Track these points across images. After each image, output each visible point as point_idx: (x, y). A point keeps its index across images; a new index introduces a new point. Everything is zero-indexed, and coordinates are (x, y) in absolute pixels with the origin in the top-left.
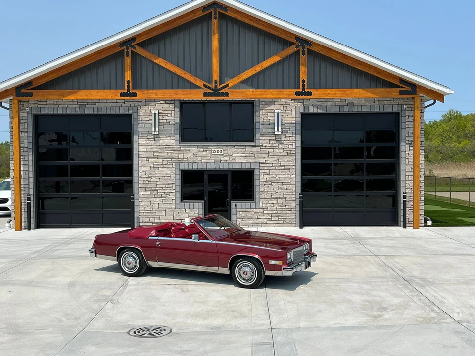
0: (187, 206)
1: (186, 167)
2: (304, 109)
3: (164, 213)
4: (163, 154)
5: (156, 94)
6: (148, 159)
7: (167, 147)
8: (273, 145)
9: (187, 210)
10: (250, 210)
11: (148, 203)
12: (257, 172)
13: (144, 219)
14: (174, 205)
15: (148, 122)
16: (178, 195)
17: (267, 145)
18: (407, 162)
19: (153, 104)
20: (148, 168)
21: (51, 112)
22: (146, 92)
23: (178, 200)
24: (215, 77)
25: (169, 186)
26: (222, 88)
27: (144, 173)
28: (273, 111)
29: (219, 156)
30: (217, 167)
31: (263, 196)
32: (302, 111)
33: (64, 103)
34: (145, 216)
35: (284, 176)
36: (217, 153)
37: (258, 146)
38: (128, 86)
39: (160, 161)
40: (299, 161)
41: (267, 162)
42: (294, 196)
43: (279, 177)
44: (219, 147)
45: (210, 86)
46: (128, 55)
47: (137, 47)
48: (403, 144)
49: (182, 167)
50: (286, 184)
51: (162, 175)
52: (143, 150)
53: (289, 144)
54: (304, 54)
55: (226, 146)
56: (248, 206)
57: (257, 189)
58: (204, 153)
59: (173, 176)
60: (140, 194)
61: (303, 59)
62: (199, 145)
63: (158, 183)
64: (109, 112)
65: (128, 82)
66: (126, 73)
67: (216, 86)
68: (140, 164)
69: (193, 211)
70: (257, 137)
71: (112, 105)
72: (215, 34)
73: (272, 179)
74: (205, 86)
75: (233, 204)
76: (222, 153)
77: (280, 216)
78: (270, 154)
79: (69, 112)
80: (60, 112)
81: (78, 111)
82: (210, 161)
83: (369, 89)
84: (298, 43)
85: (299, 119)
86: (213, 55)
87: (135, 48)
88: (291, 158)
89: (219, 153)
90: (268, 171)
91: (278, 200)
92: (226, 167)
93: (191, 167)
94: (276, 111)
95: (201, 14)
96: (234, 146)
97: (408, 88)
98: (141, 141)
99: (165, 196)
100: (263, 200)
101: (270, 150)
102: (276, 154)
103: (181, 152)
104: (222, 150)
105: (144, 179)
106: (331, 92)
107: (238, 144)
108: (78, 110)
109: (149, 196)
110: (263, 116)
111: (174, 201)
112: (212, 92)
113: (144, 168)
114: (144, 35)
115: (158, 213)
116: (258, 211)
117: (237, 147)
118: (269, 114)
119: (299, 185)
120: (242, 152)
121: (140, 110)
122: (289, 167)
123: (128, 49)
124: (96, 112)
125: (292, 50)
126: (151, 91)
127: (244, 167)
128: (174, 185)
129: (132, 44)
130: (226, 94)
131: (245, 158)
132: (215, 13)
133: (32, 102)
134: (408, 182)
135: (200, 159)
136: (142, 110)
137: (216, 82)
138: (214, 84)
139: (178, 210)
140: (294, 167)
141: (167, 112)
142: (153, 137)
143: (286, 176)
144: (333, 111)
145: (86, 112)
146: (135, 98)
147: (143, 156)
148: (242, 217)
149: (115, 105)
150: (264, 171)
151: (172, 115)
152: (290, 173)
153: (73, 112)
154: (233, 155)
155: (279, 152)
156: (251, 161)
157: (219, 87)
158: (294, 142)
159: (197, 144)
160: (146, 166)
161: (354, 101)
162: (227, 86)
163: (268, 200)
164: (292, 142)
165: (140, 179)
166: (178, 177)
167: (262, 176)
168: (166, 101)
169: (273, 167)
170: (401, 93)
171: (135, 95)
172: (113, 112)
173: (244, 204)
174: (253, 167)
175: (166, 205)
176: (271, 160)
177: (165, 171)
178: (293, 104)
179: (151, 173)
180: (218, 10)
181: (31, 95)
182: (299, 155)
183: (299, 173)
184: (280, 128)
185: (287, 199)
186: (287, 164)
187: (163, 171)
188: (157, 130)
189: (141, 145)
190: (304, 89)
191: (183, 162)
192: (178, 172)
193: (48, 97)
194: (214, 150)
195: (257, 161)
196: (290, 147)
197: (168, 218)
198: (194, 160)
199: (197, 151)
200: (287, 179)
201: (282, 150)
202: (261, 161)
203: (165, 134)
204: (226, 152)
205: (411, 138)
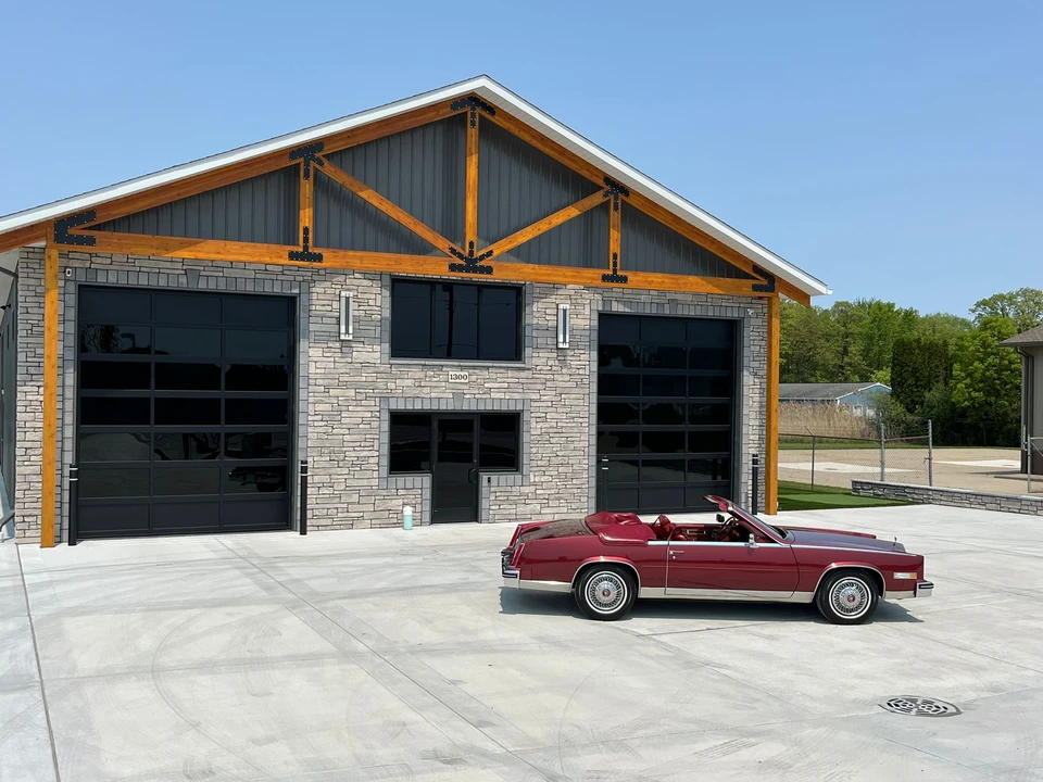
0: (401, 485)
1: (401, 407)
2: (604, 305)
3: (355, 498)
4: (357, 379)
5: (361, 259)
6: (327, 388)
7: (365, 365)
8: (554, 368)
9: (401, 492)
10: (514, 489)
11: (326, 479)
12: (526, 417)
13: (316, 512)
14: (376, 482)
15: (329, 314)
16: (385, 462)
17: (544, 368)
19: (342, 278)
20: (329, 407)
21: (123, 282)
22: (341, 253)
23: (385, 471)
24: (471, 235)
25: (367, 444)
26: (482, 258)
27: (319, 417)
28: (554, 306)
29: (462, 387)
30: (458, 408)
31: (534, 463)
32: (600, 308)
33: (152, 264)
34: (317, 506)
35: (569, 425)
36: (458, 381)
37: (529, 369)
38: (306, 240)
39: (352, 393)
40: (594, 398)
41: (543, 398)
42: (587, 462)
43: (562, 427)
44: (462, 368)
45: (462, 252)
46: (307, 176)
47: (326, 163)
48: (745, 373)
49: (393, 407)
50: (573, 439)
51: (354, 421)
52: (318, 371)
53: (579, 367)
54: (616, 208)
55: (474, 367)
56: (511, 483)
57: (525, 448)
58: (435, 379)
59: (375, 424)
60: (310, 459)
61: (615, 216)
62: (426, 363)
63: (347, 438)
64: (250, 288)
65: (306, 230)
66: (302, 212)
67: (471, 253)
68: (311, 400)
69: (410, 492)
70: (528, 351)
71: (258, 276)
72: (472, 154)
73: (551, 430)
74: (453, 251)
75: (484, 477)
76: (467, 381)
77: (561, 498)
78: (549, 384)
79: (163, 283)
80: (143, 282)
81: (183, 283)
82: (444, 395)
83: (711, 279)
84: (608, 188)
85: (595, 323)
86: (468, 194)
87: (321, 164)
88: (582, 392)
89: (462, 381)
90: (544, 415)
91: (561, 469)
92: (473, 408)
93: (410, 407)
94: (561, 307)
95: (448, 113)
96: (488, 368)
97: (764, 282)
98: (315, 353)
99: (360, 464)
100: (536, 469)
101: (548, 377)
102: (557, 384)
103: (391, 377)
104: (467, 374)
105: (318, 430)
106: (657, 279)
107: (494, 365)
108: (183, 280)
109: (328, 465)
110: (538, 314)
111: (375, 474)
112: (464, 263)
113: (320, 407)
114: (340, 140)
115: (344, 499)
116: (526, 490)
117: (494, 370)
118: (548, 311)
119: (594, 441)
120: (502, 380)
121: (314, 290)
122: (578, 409)
123: (307, 164)
124: (222, 287)
125: (597, 199)
126: (351, 253)
127: (504, 408)
128: (376, 442)
129: (317, 155)
130: (489, 270)
131: (506, 390)
132: (473, 115)
133: (77, 255)
134: (752, 437)
135: (426, 390)
136: (318, 289)
137: (471, 244)
138: (468, 249)
139: (384, 492)
140: (587, 409)
141: (367, 296)
142: (338, 345)
143: (574, 425)
144: (647, 311)
145: (202, 286)
146: (319, 264)
147: (319, 382)
148: (499, 503)
149: (264, 276)
150: (537, 415)
151: (377, 302)
152: (580, 420)
153: (173, 285)
154: (486, 385)
155: (562, 380)
156: (516, 396)
157: (477, 254)
158: (586, 363)
159: (422, 362)
160: (322, 402)
161: (679, 297)
162: (490, 254)
163: (544, 469)
164: (583, 363)
165: (310, 430)
166: (386, 426)
167: (533, 425)
168: (366, 275)
169: (550, 409)
170: (755, 288)
171: (319, 258)
172: (259, 290)
173: (503, 478)
174: (519, 408)
175: (361, 483)
176: (549, 395)
177: (361, 415)
178: (588, 295)
179: (332, 418)
180: (478, 111)
181: (91, 241)
182: (594, 388)
183: (594, 419)
184: (567, 336)
185: (575, 467)
186: (575, 403)
187: (355, 414)
188: (351, 330)
189: (314, 361)
190: (615, 271)
191: (396, 395)
192: (386, 416)
193: (133, 250)
194: (453, 373)
195: (527, 396)
196: (581, 372)
197: (364, 508)
198: (416, 392)
199: (421, 375)
200: (576, 430)
201: (568, 378)
202: (534, 397)
203: (362, 339)
204: (474, 378)
205: (756, 364)
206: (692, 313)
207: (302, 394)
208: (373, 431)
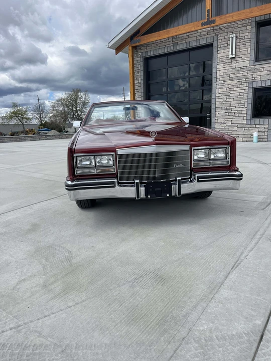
0: (257, 122)
1: (259, 85)
3: (235, 129)
4: (238, 75)
6: (224, 82)
7: (242, 68)
9: (257, 126)
11: (223, 120)
14: (245, 121)
16: (250, 112)
20: (224, 90)
21: (155, 54)
22: (223, 17)
23: (249, 117)
25: (242, 104)
27: (220, 95)
38: (208, 15)
39: (235, 82)
49: (255, 85)
51: (235, 94)
52: (221, 74)
59: (245, 95)
60: (217, 113)
63: (232, 103)
64: (194, 44)
65: (208, 11)
66: (206, 3)
68: (217, 87)
71: (197, 38)
79: (166, 51)
80: (161, 52)
81: (172, 49)
93: (263, 85)
98: (220, 66)
99: (237, 114)
103: (255, 71)
105: (220, 100)
109: (224, 115)
111: (245, 118)
113: (221, 90)
115: (230, 129)
121: (220, 38)
124: (185, 47)
126: (228, 15)
128: (246, 103)
133: (143, 48)
139: (249, 126)
141: (244, 35)
142: (229, 61)
145: (178, 48)
146: (214, 24)
147: (221, 79)
149: (199, 38)
151: (249, 36)
153: (169, 50)
160: (222, 88)
165: (217, 100)
166: (251, 96)
168: (244, 24)
171: (214, 22)
172: (198, 44)
175: (238, 122)
177: (239, 91)
179: (226, 95)
187: (237, 92)
188: (234, 53)
189: (220, 71)
191: (257, 80)
192: (251, 91)
197: (240, 133)
203: (241, 56)
207: (214, 86)
208: (245, 98)
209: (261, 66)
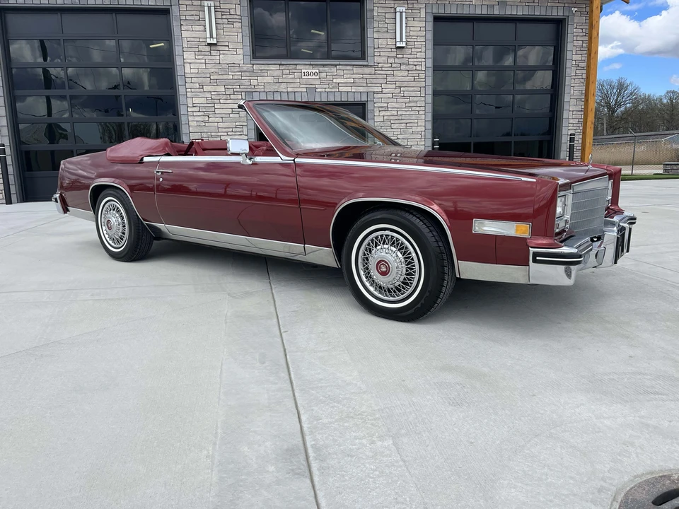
2: (438, 7)
4: (225, 77)
6: (201, 85)
7: (231, 65)
8: (394, 65)
12: (370, 106)
15: (198, 23)
17: (385, 65)
18: (572, 92)
20: (203, 100)
25: (239, 130)
27: (197, 109)
28: (392, 10)
29: (313, 82)
30: (312, 99)
32: (434, 11)
35: (408, 113)
36: (310, 77)
37: (371, 66)
39: (222, 89)
40: (430, 90)
41: (385, 91)
42: (423, 143)
43: (402, 115)
44: (313, 66)
50: (411, 125)
51: (224, 111)
52: (193, 71)
53: (416, 63)
55: (324, 66)
58: (291, 76)
59: (243, 114)
62: (283, 63)
68: (189, 94)
70: (370, 51)
73: (392, 118)
76: (318, 77)
78: (389, 79)
82: (300, 90)
85: (430, 25)
88: (419, 85)
90: (386, 105)
92: (324, 99)
94: (398, 10)
96: (336, 65)
98: (189, 56)
101: (389, 72)
102: (397, 79)
103: (253, 74)
104: (318, 71)
105: (197, 119)
107: (341, 63)
110: (379, 18)
113: (196, 101)
117: (341, 68)
118: (387, 16)
119: (429, 126)
120: (348, 76)
122: (415, 99)
124: (107, 3)
127: (351, 99)
128: (245, 129)
131: (352, 85)
134: (571, 121)
135: (283, 86)
136: (186, 2)
140: (423, 99)
141: (228, 6)
142: (207, 48)
143: (412, 113)
144: (478, 12)
145: (91, 2)
147: (194, 80)
150: (379, 105)
151: (238, 11)
152: (418, 109)
154: (335, 81)
155: (401, 75)
156: (361, 89)
158: (423, 60)
159: (279, 62)
160: (198, 97)
164: (420, 60)
165: (190, 118)
167: (377, 113)
169: (391, 100)
172: (137, 4)
174: (364, 99)
176: (390, 88)
177: (230, 106)
179: (208, 111)
182: (430, 81)
183: (429, 108)
184: (404, 36)
186: (413, 94)
187: (226, 106)
188: (214, 36)
189: (189, 63)
191: (258, 90)
194: (306, 71)
195: (370, 90)
196: (418, 68)
198: (275, 87)
199: (279, 73)
200: (414, 118)
201: (406, 73)
202: (376, 90)
203: (227, 44)
204: (323, 75)
205: (579, 57)
206: (520, 13)
207: (181, 90)
208: (242, 120)
209: (263, 67)
